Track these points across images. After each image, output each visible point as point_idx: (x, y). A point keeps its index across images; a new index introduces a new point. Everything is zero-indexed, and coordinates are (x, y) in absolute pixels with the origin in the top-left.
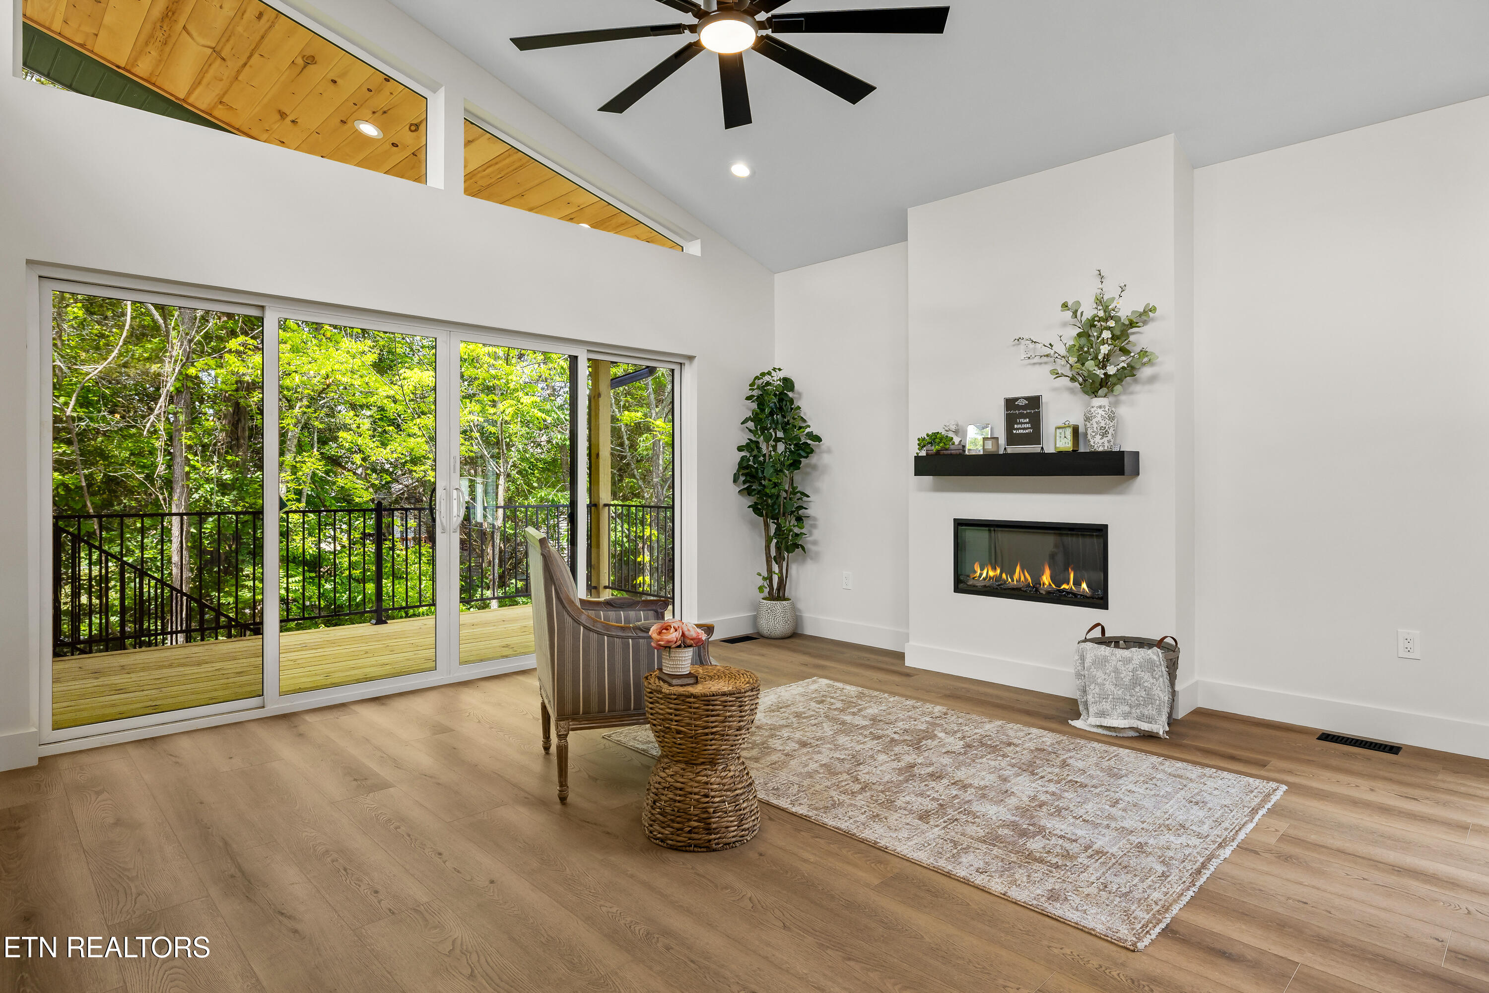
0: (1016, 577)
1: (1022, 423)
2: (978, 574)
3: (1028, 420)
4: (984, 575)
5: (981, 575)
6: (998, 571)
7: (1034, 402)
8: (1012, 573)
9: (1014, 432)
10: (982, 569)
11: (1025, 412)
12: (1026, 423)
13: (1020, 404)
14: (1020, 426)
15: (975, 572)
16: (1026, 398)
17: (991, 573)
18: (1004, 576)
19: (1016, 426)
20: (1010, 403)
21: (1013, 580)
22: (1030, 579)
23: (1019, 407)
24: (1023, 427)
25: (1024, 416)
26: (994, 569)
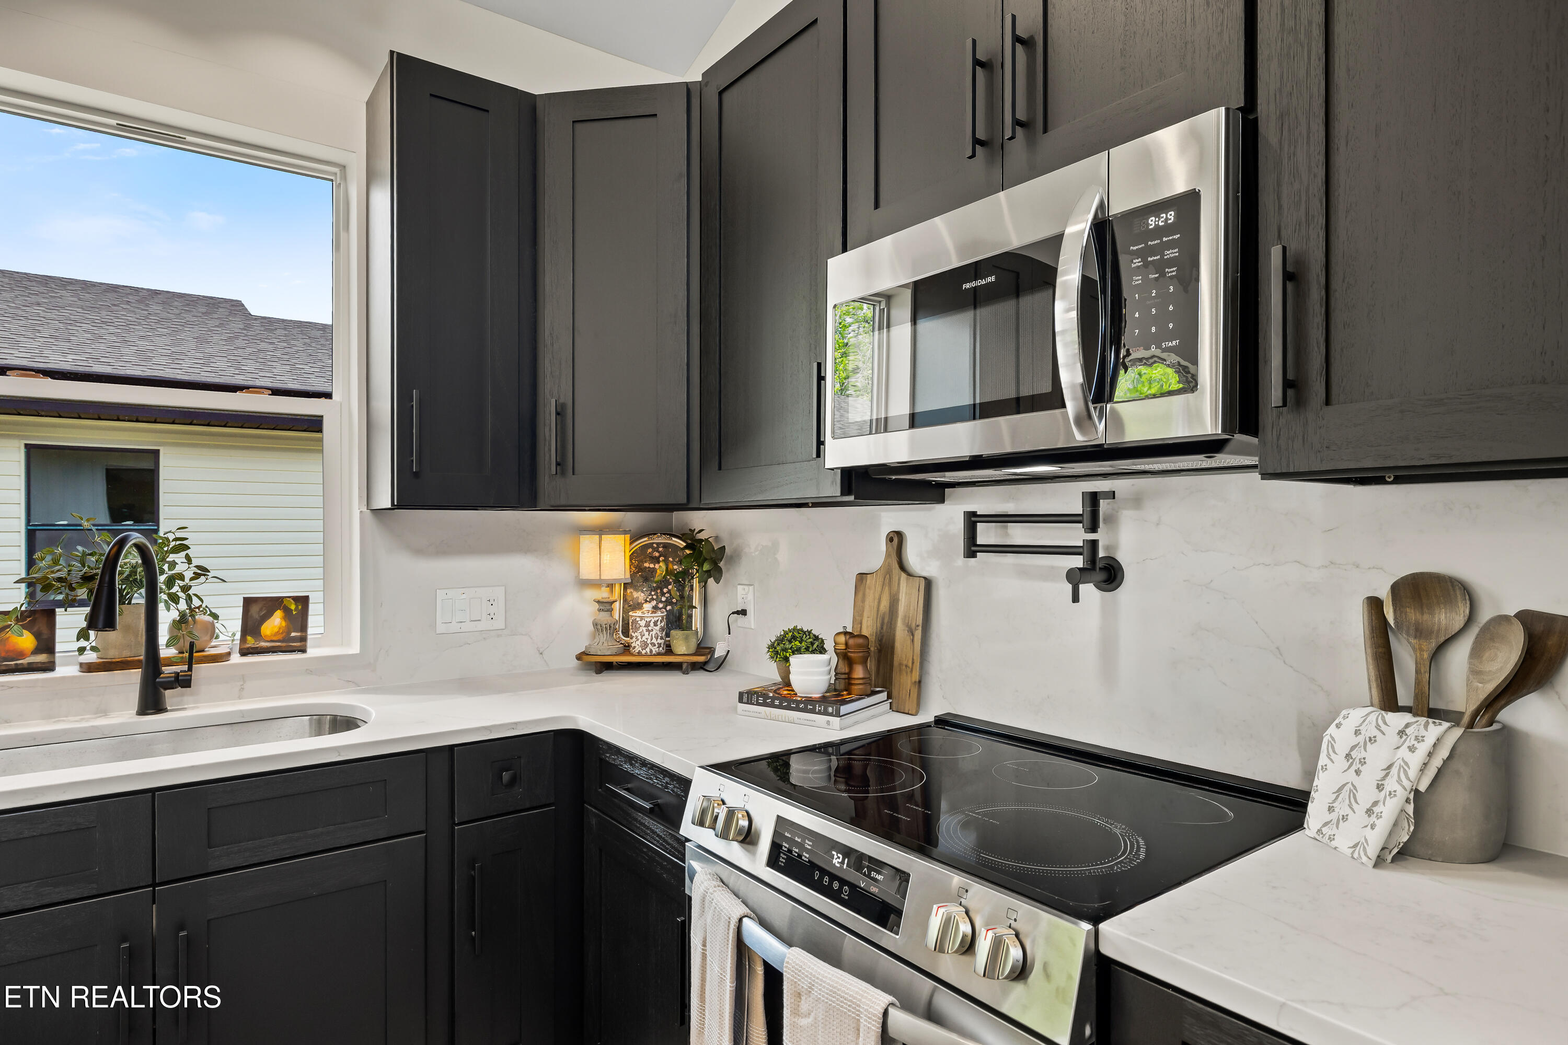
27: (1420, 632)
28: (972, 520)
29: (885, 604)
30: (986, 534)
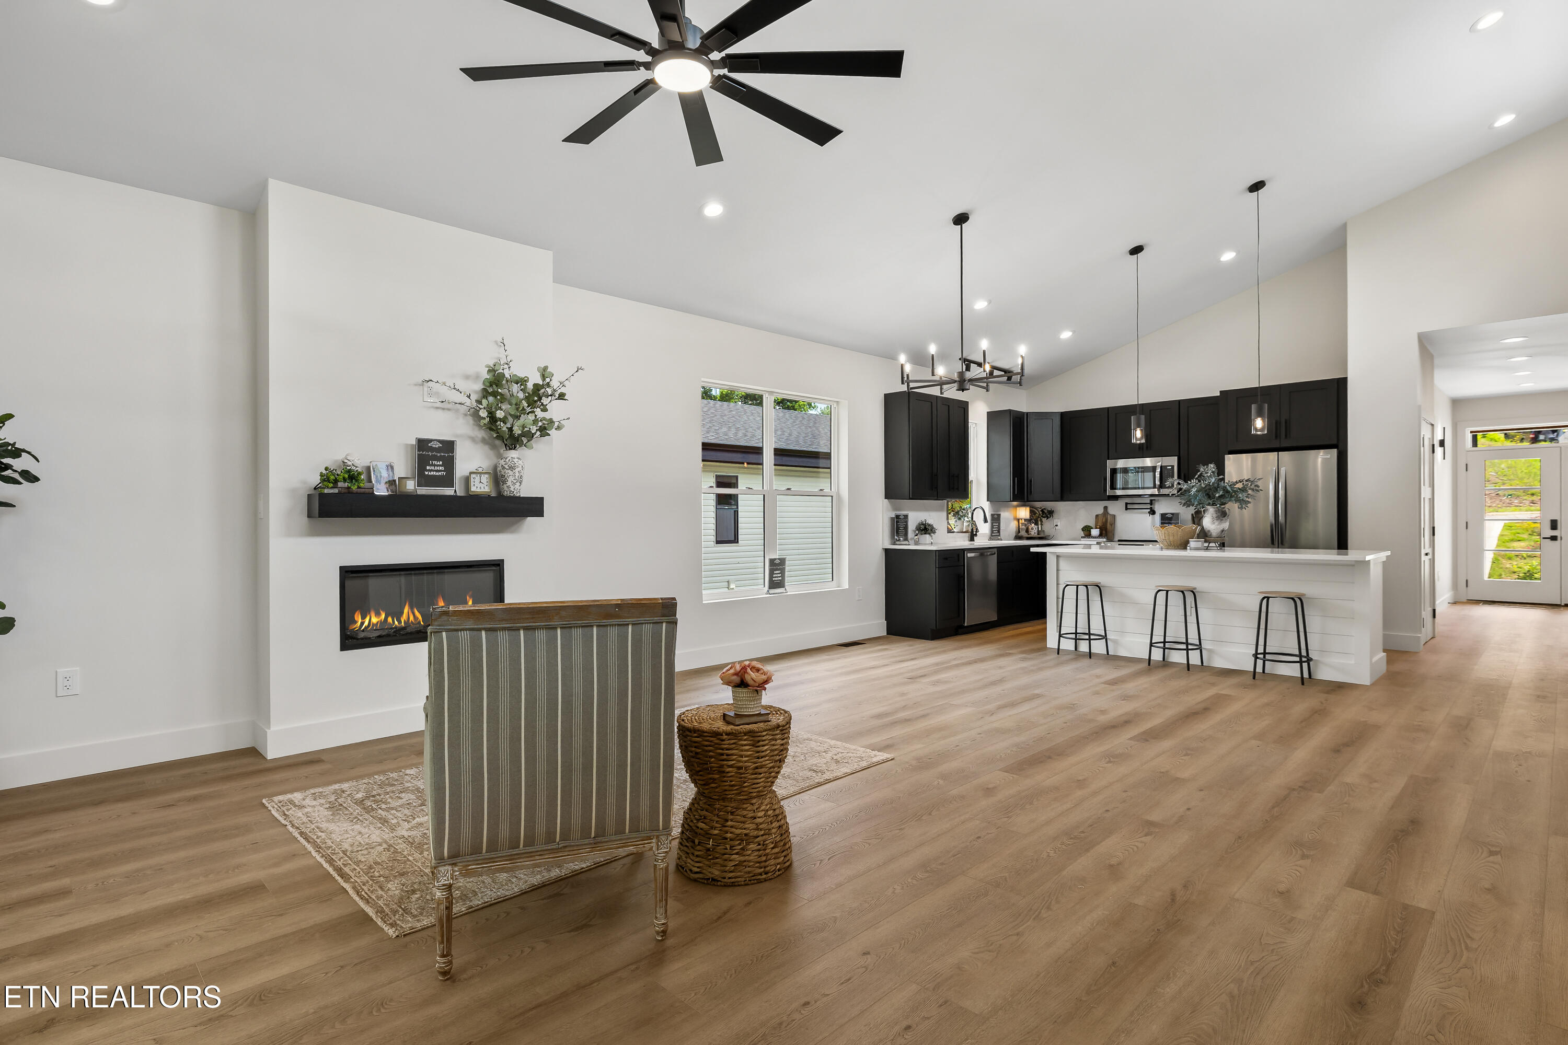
0: (404, 618)
1: (435, 465)
2: (359, 624)
3: (441, 463)
4: (366, 623)
5: (362, 623)
6: (383, 616)
7: (449, 446)
8: (398, 615)
9: (426, 473)
10: (363, 618)
11: (439, 455)
12: (439, 465)
13: (434, 446)
14: (432, 468)
15: (356, 622)
16: (439, 441)
17: (375, 620)
18: (390, 619)
19: (428, 468)
20: (422, 444)
21: (400, 622)
22: (420, 618)
23: (432, 449)
24: (436, 469)
25: (438, 459)
26: (378, 614)
27: (1198, 517)
28: (1127, 504)
29: (1104, 520)
30: (1129, 506)
